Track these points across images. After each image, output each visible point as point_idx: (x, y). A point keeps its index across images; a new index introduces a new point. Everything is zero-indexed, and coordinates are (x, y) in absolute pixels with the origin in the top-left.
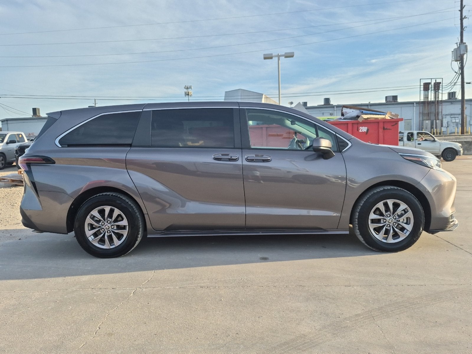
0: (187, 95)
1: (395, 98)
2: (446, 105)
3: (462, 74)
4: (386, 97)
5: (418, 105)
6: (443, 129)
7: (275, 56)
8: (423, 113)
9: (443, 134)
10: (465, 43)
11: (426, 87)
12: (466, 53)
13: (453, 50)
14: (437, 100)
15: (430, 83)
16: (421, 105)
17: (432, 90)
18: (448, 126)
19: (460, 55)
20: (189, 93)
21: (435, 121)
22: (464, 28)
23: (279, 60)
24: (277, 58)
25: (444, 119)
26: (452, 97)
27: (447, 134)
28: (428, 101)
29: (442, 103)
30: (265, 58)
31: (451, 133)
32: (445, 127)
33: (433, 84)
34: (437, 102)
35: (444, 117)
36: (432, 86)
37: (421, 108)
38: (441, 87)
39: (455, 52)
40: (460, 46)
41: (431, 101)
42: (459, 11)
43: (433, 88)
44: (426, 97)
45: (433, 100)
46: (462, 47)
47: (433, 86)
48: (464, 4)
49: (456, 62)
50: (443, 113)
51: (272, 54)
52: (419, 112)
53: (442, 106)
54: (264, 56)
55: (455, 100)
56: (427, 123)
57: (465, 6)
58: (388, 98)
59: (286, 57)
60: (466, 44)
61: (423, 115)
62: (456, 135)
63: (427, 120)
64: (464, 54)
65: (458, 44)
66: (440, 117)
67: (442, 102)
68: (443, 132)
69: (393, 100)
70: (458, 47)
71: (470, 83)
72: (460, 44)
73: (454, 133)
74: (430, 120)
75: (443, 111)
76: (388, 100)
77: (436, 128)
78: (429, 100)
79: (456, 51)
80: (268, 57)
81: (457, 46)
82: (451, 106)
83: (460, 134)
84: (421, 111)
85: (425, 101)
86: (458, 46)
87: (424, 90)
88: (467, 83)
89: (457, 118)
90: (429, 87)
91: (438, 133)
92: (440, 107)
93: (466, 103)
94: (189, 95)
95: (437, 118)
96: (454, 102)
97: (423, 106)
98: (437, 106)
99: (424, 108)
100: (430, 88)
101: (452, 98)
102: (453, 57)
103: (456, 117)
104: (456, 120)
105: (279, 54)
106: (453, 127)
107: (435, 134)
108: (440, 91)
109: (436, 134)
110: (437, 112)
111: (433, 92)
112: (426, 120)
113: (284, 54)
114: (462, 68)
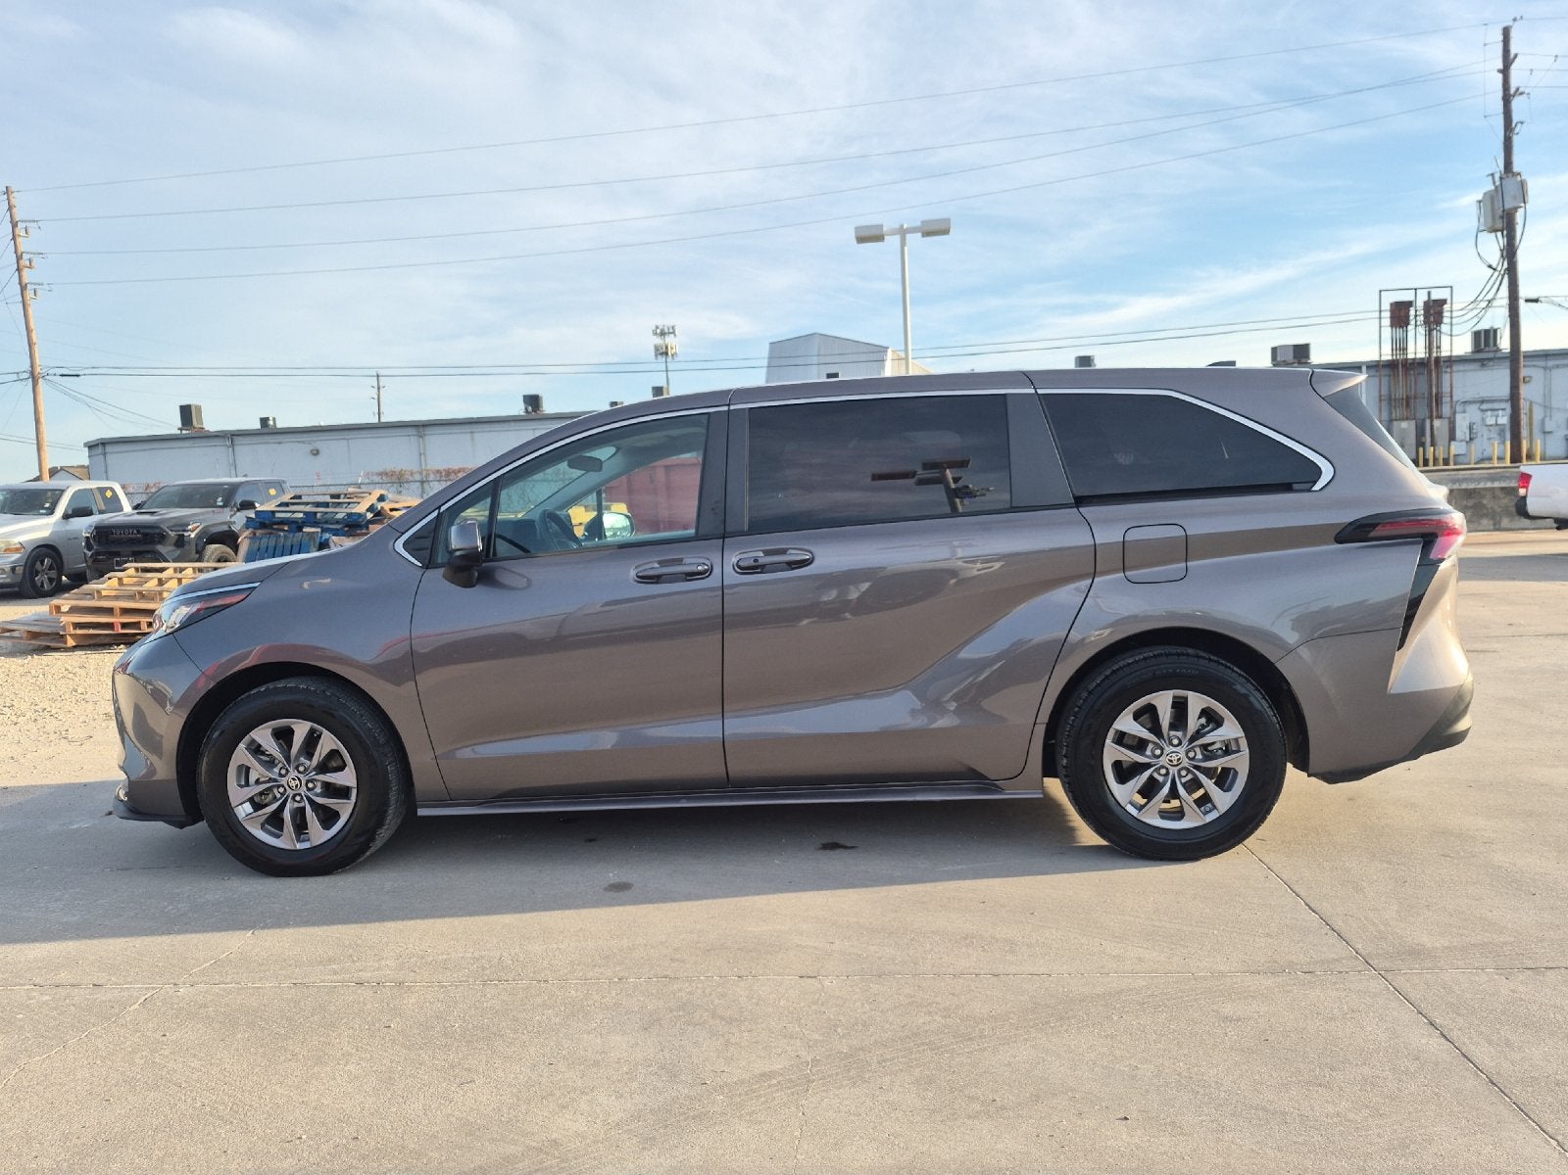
0: (662, 354)
1: (1301, 352)
2: (1465, 371)
3: (1512, 271)
4: (1274, 350)
5: (1373, 372)
6: (1456, 448)
7: (893, 233)
8: (1390, 399)
9: (1455, 464)
10: (1519, 174)
11: (1400, 314)
12: (1523, 205)
13: (1480, 197)
14: (1435, 355)
15: (1409, 304)
16: (1385, 372)
17: (1418, 323)
18: (1471, 439)
19: (1504, 211)
20: (667, 347)
21: (1428, 422)
22: (1513, 125)
23: (903, 244)
24: (897, 239)
25: (1459, 417)
26: (1487, 344)
27: (1469, 464)
28: (1407, 359)
29: (1451, 367)
30: (861, 240)
31: (1482, 460)
32: (1462, 441)
33: (1420, 304)
34: (1433, 363)
35: (1459, 408)
36: (1417, 313)
37: (1385, 380)
38: (1446, 314)
39: (1488, 202)
40: (1501, 184)
41: (1414, 359)
42: (1499, 71)
43: (1422, 318)
44: (1400, 346)
45: (1421, 354)
46: (1510, 185)
47: (1422, 312)
48: (1513, 51)
49: (1493, 234)
50: (1454, 395)
51: (882, 226)
52: (1377, 395)
53: (1451, 373)
54: (856, 232)
55: (1491, 355)
56: (1404, 429)
57: (1516, 56)
58: (1278, 351)
59: (927, 234)
60: (1523, 178)
61: (1390, 404)
62: (1496, 465)
63: (1403, 420)
64: (1516, 209)
65: (1497, 176)
66: (1446, 410)
67: (1451, 361)
68: (1455, 455)
69: (1295, 357)
70: (1496, 187)
71: (1536, 301)
72: (1501, 178)
73: (1490, 459)
74: (1414, 419)
75: (1454, 389)
76: (1278, 359)
77: (1433, 444)
78: (1411, 356)
79: (1492, 199)
80: (869, 236)
81: (1494, 183)
82: (1483, 372)
83: (1508, 464)
84: (1383, 393)
85: (1398, 360)
86: (1498, 183)
87: (1392, 326)
88: (1527, 301)
89: (1500, 412)
90: (1408, 317)
91: (1441, 461)
92: (1446, 378)
93: (1527, 363)
94: (667, 354)
95: (1434, 412)
96: (1490, 359)
97: (1390, 376)
98: (1434, 375)
99: (1392, 382)
100: (1412, 318)
101: (1487, 349)
102: (1482, 220)
103: (1498, 410)
104: (1497, 416)
105: (902, 226)
106: (1489, 439)
107: (1431, 462)
108: (1445, 328)
109: (1434, 465)
110: (1437, 395)
111: (1421, 330)
112: (1400, 420)
113: (919, 224)
114: (1510, 253)
